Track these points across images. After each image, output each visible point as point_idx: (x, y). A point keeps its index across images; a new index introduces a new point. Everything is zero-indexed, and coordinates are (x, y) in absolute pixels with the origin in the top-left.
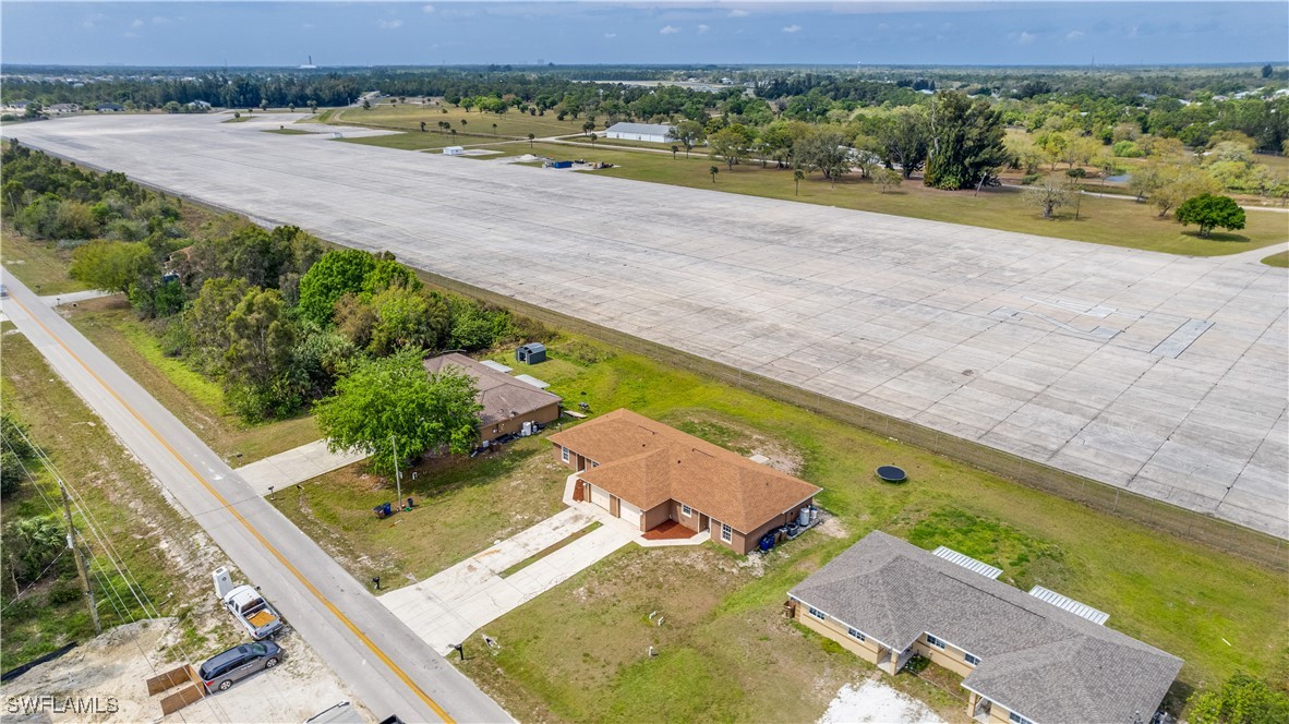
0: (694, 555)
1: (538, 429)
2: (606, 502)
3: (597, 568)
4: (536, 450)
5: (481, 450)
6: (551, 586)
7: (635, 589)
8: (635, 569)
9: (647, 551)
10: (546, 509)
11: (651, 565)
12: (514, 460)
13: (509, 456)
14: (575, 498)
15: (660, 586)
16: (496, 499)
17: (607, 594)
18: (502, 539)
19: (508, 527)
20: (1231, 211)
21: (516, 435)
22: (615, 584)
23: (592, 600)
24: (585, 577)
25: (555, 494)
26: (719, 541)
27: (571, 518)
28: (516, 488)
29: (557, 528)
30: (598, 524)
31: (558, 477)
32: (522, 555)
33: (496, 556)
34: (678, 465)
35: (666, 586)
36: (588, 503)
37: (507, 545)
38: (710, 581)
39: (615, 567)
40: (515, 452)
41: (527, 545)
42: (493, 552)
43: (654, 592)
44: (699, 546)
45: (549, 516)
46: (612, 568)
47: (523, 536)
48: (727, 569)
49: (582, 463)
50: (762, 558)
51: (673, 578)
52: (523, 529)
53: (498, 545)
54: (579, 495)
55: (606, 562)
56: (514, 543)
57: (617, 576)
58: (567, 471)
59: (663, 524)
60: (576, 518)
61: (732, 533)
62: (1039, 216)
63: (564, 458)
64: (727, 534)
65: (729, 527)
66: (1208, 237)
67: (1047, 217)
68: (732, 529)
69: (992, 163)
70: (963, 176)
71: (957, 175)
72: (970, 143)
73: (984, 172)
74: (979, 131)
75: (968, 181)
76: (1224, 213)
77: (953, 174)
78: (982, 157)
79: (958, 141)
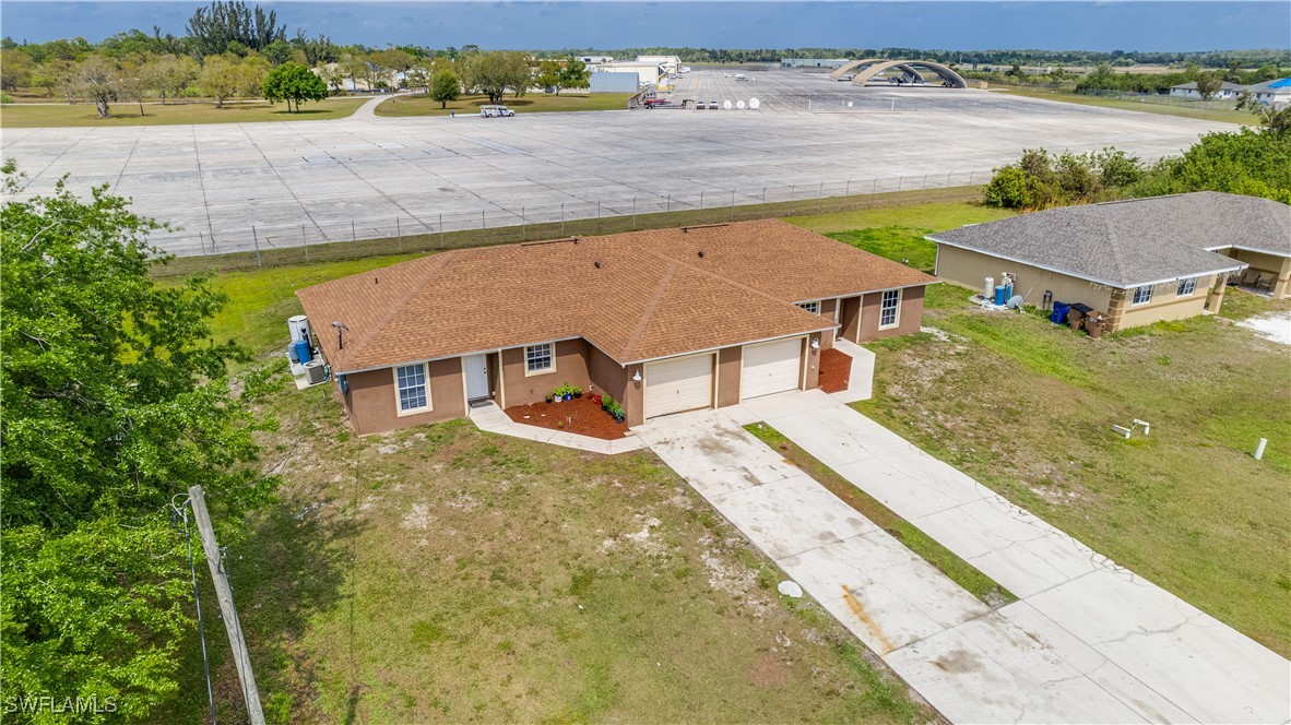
2: (695, 388)
7: (1026, 435)
9: (887, 397)
10: (632, 483)
15: (1014, 412)
17: (1045, 466)
23: (1081, 487)
25: (562, 458)
26: (875, 336)
35: (1010, 405)
43: (1033, 420)
44: (880, 355)
57: (982, 444)
61: (900, 303)
62: (95, 117)
63: (405, 405)
64: (888, 311)
65: (896, 292)
66: (298, 112)
67: (107, 116)
68: (900, 295)
76: (311, 82)
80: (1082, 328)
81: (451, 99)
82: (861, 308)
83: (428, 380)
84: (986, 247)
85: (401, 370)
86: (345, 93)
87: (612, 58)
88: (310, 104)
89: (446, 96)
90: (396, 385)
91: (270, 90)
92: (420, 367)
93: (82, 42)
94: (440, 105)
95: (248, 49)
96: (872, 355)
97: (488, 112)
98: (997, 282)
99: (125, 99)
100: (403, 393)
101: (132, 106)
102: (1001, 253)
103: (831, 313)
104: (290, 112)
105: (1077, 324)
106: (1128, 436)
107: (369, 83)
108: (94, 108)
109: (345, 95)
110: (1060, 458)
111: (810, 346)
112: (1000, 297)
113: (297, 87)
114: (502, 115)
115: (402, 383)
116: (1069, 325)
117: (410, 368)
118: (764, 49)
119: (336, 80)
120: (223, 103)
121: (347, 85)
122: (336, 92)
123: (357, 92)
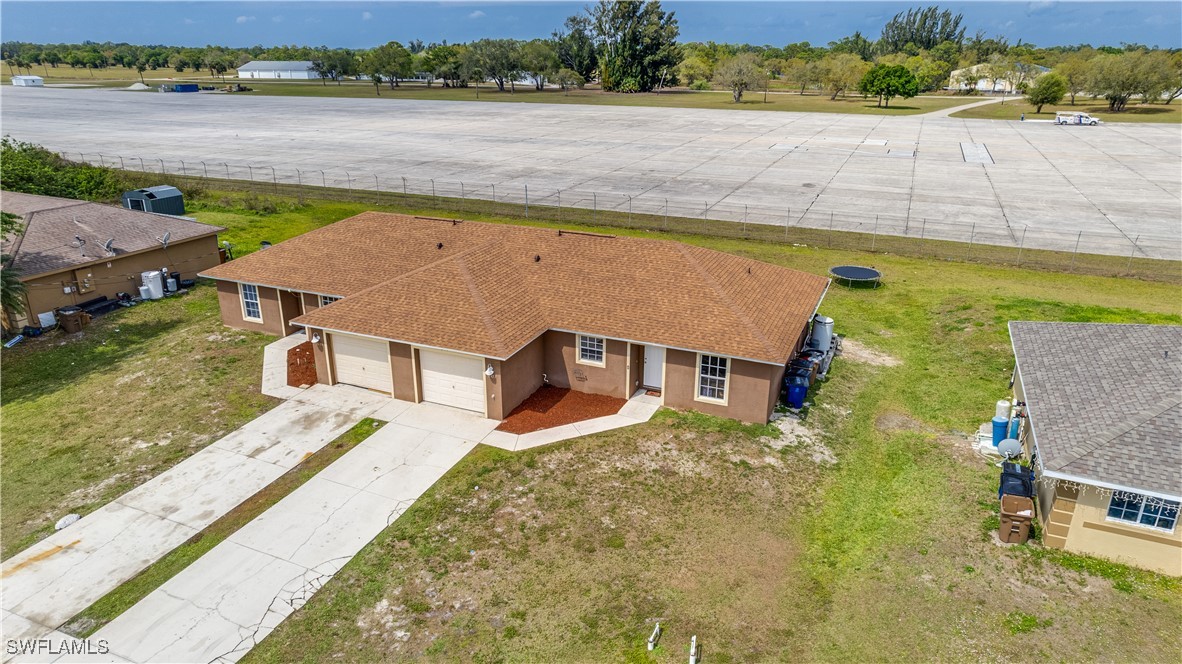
0: (654, 446)
1: (180, 286)
2: (379, 371)
3: (410, 530)
4: (180, 321)
5: (33, 332)
6: (273, 621)
7: (551, 567)
8: (520, 508)
9: (531, 458)
10: (220, 415)
11: (559, 490)
12: (124, 344)
13: (112, 336)
14: (294, 380)
15: (615, 542)
16: (71, 418)
17: (474, 601)
18: (82, 511)
19: (108, 474)
20: (907, 79)
21: (127, 297)
22: (484, 565)
23: (431, 636)
24: (381, 566)
25: (241, 382)
26: (689, 405)
27: (295, 423)
28: (130, 387)
29: (259, 451)
30: (367, 427)
31: (242, 351)
32: (156, 542)
33: (60, 562)
34: (536, 266)
35: (632, 536)
36: (329, 388)
37: (106, 522)
38: (736, 497)
39: (464, 517)
40: (126, 329)
41: (174, 510)
42: (46, 556)
43: (607, 562)
44: (649, 424)
45: (229, 428)
46: (454, 520)
47: (155, 491)
48: (754, 462)
49: (293, 304)
50: (803, 422)
51: (637, 513)
52: (155, 472)
53: (70, 529)
54: (304, 369)
55: (429, 509)
56: (128, 513)
57: (478, 542)
58: (260, 338)
59: (533, 396)
60: (309, 421)
61: (729, 375)
62: (731, 102)
64: (713, 382)
66: (886, 107)
67: (739, 102)
69: (669, 62)
70: (642, 78)
71: (636, 77)
72: (647, 40)
73: (664, 71)
74: (655, 28)
75: (646, 83)
76: (902, 80)
77: (632, 76)
78: (660, 55)
79: (635, 39)
81: (1050, 103)
86: (976, 93)
88: (898, 100)
89: (1046, 99)
91: (865, 86)
93: (806, 45)
94: (1035, 109)
95: (921, 50)
97: (1062, 119)
99: (753, 89)
101: (759, 95)
103: (621, 357)
104: (879, 106)
107: (1011, 84)
108: (732, 95)
109: (976, 95)
113: (888, 84)
114: (1080, 123)
117: (250, 287)
119: (972, 80)
120: (837, 95)
121: (982, 85)
122: (969, 92)
123: (984, 93)
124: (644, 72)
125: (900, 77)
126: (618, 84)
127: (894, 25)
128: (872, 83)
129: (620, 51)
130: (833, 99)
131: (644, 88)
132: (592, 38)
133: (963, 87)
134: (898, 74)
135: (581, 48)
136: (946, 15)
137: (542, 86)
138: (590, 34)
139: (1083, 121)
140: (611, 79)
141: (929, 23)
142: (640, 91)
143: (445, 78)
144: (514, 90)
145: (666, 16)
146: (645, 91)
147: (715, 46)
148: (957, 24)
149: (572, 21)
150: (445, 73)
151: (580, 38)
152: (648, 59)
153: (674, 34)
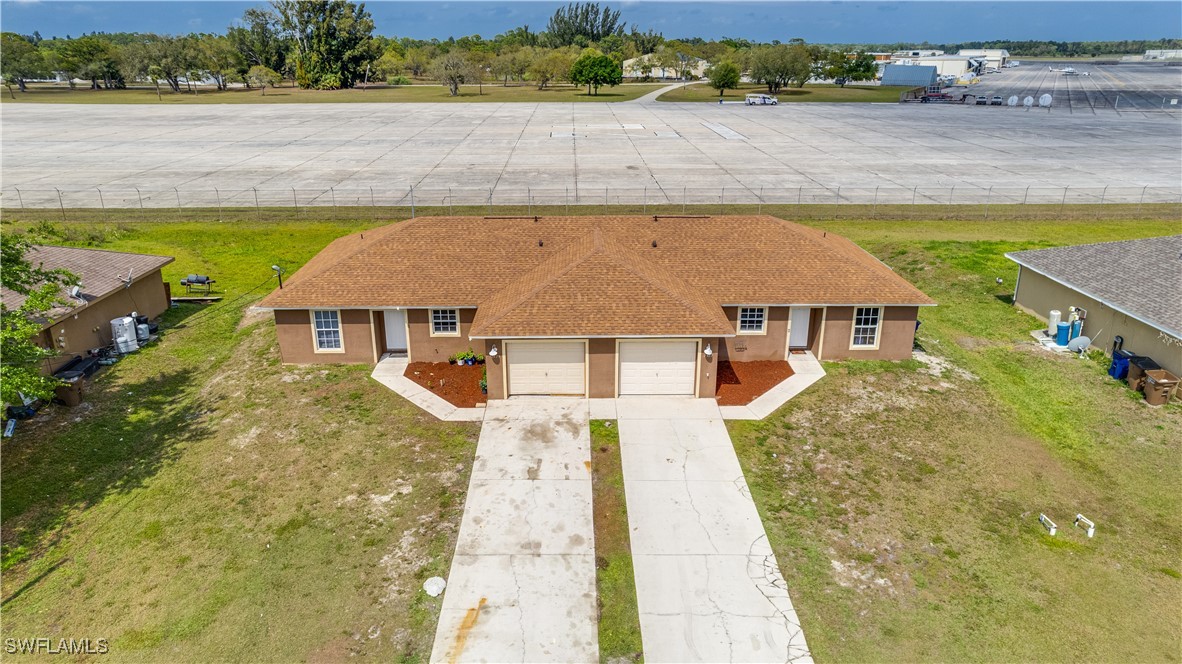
0: (859, 392)
2: (566, 373)
9: (782, 422)
10: (429, 450)
15: (926, 470)
20: (611, 69)
22: (863, 512)
24: (794, 536)
25: (401, 415)
26: (844, 355)
27: (527, 440)
29: (533, 472)
30: (602, 428)
31: (350, 385)
34: (658, 251)
36: (507, 402)
39: (798, 480)
41: (536, 545)
43: (940, 485)
44: (831, 376)
46: (794, 485)
48: (938, 388)
61: (880, 323)
62: (448, 95)
63: (321, 344)
64: (865, 331)
65: (876, 311)
66: (596, 95)
67: (456, 95)
68: (881, 314)
69: (370, 56)
70: (343, 74)
71: (336, 73)
72: (344, 34)
73: (366, 66)
74: (350, 21)
75: (346, 79)
76: (608, 70)
77: (332, 72)
78: (359, 50)
79: (331, 33)
80: (1141, 389)
81: (729, 87)
82: (823, 322)
83: (340, 325)
84: (1060, 273)
85: (318, 314)
86: (652, 80)
87: (942, 52)
88: (605, 88)
89: (725, 83)
90: (313, 326)
91: (575, 75)
92: (334, 314)
93: (478, 37)
94: (718, 92)
95: (590, 42)
96: (824, 373)
97: (752, 100)
98: (1065, 318)
99: (469, 82)
100: (320, 334)
101: (472, 87)
102: (1073, 283)
103: (782, 322)
104: (589, 94)
105: (1135, 383)
106: (1053, 532)
107: (676, 71)
108: (448, 88)
109: (652, 82)
110: (925, 535)
111: (703, 352)
112: (1062, 336)
114: (765, 104)
115: (319, 325)
116: (1126, 383)
117: (326, 313)
118: (1130, 41)
119: (647, 69)
120: (544, 85)
121: (656, 73)
122: (646, 79)
123: (659, 79)
124: (344, 68)
125: (605, 67)
126: (317, 81)
127: (558, 18)
128: (581, 72)
129: (315, 46)
130: (540, 89)
131: (344, 85)
132: (277, 33)
133: (639, 74)
134: (603, 64)
135: (265, 44)
136: (607, 11)
137: (225, 86)
138: (273, 29)
139: (767, 101)
140: (309, 75)
141: (591, 17)
142: (341, 88)
143: (93, 79)
144: (190, 91)
145: (357, 8)
146: (347, 87)
147: (386, 40)
148: (615, 19)
149: (250, 14)
150: (95, 72)
151: (264, 33)
152: (347, 54)
153: (370, 28)
